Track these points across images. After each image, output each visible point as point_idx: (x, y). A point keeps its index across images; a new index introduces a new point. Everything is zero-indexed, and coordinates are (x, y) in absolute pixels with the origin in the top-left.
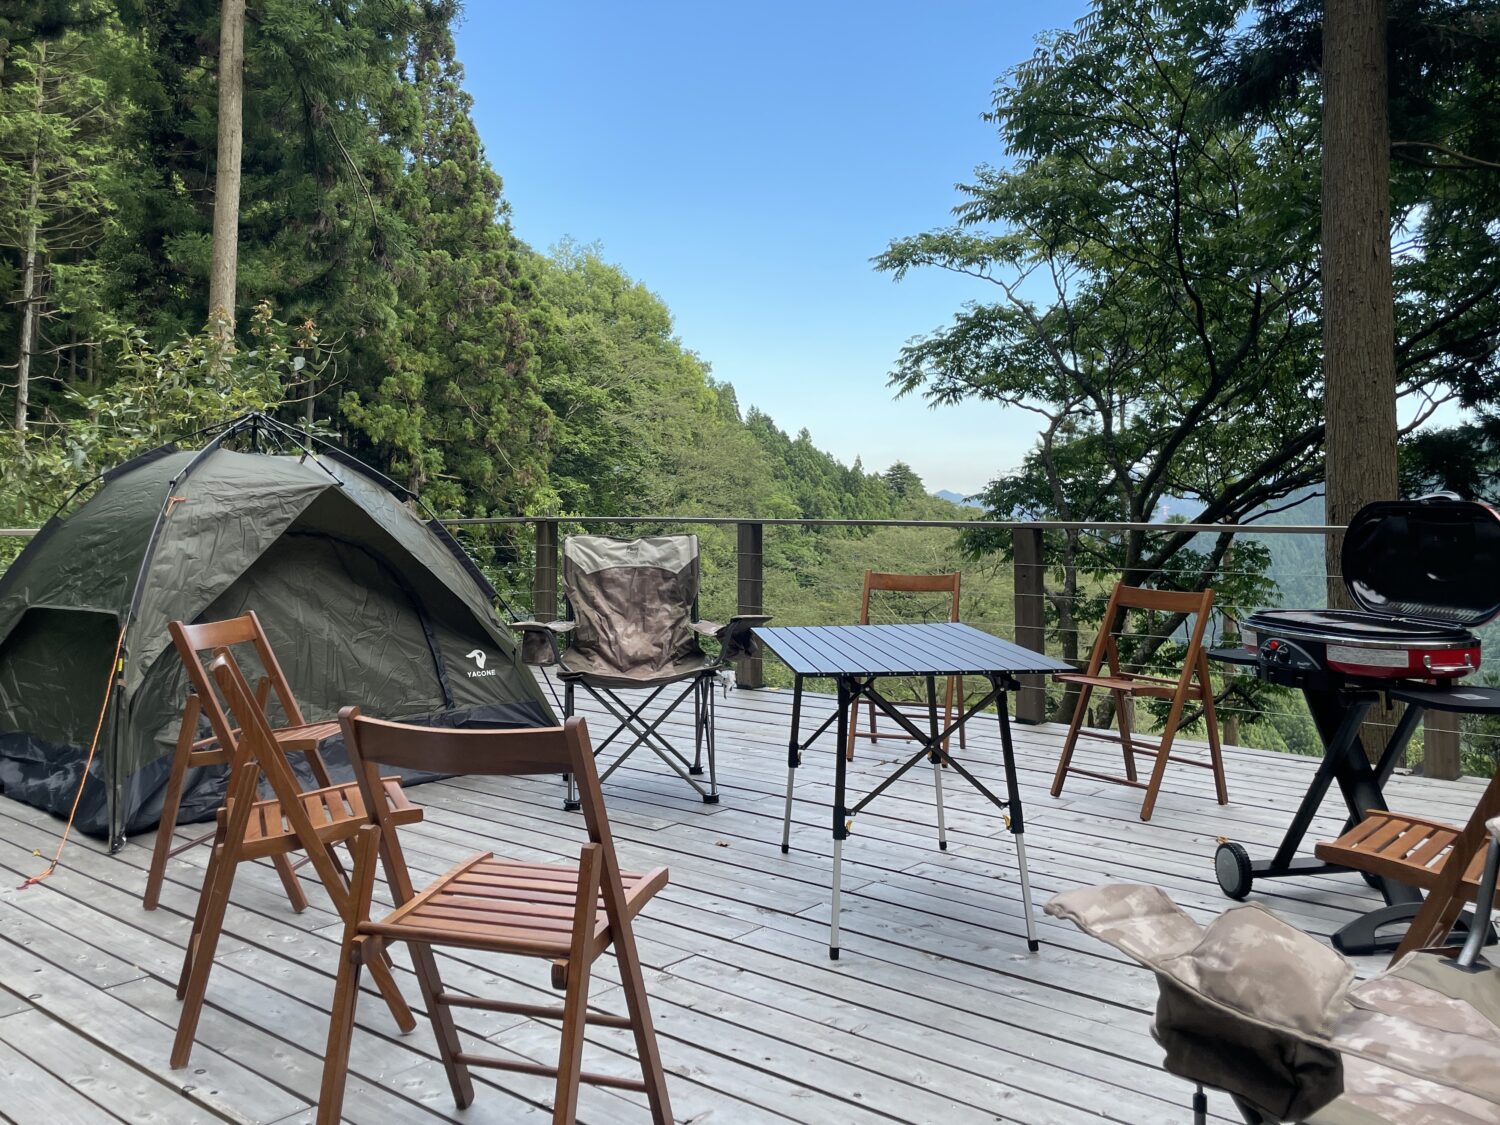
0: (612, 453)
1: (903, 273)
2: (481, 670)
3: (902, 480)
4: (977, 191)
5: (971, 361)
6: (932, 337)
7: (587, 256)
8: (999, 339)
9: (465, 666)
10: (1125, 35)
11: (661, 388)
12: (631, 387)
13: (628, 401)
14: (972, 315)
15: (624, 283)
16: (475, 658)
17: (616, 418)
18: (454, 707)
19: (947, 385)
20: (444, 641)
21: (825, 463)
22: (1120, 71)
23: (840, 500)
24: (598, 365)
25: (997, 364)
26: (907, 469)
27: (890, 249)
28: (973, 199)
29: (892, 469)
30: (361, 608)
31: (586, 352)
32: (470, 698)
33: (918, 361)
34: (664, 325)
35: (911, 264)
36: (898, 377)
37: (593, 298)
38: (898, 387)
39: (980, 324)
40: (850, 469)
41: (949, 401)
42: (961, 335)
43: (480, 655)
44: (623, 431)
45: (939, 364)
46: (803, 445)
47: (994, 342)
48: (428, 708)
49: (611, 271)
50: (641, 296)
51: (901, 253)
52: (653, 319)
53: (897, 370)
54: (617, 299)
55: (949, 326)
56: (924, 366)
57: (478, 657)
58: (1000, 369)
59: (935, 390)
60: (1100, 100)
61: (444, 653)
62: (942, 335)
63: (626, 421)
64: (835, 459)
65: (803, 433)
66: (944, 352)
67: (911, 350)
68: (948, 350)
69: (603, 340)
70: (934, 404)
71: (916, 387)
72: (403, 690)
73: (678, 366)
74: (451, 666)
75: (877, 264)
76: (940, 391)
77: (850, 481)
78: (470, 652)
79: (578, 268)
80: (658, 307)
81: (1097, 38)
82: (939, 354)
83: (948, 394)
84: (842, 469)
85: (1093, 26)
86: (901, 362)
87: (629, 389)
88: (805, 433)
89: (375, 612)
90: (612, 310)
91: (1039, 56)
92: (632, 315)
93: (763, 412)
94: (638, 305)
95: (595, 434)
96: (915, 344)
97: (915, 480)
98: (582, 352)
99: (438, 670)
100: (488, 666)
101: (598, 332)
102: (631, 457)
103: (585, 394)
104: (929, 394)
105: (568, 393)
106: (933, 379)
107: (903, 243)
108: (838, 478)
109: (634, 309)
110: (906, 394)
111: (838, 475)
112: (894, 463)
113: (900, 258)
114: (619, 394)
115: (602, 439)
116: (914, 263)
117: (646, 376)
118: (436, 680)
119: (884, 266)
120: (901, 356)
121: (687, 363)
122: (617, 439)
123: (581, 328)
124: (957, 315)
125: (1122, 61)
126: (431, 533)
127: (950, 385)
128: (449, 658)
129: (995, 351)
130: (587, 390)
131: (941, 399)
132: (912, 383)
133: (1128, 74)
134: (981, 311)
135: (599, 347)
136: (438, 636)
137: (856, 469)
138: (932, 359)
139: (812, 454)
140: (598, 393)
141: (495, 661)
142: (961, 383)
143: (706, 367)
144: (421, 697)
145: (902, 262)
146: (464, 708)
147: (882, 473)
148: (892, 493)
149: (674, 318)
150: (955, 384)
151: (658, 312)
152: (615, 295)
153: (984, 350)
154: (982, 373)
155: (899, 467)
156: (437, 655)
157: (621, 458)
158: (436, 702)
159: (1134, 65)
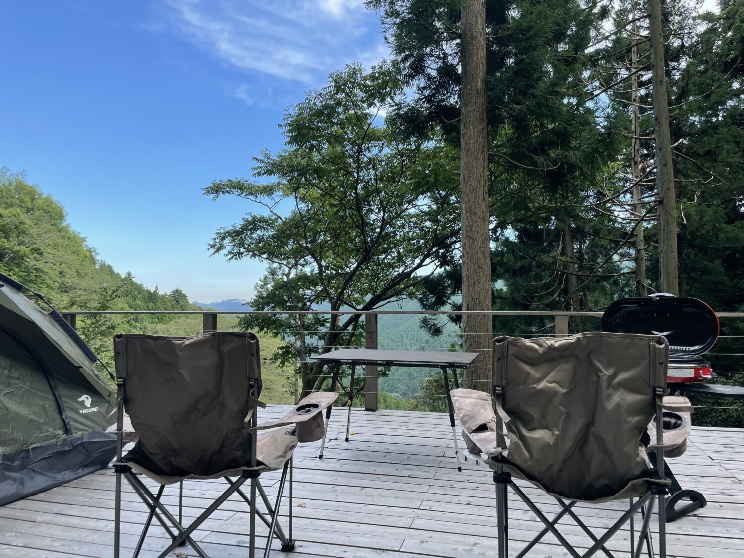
0: (31, 281)
1: (217, 197)
2: (88, 408)
3: (178, 296)
4: (262, 161)
5: (248, 241)
6: (230, 228)
7: (16, 179)
8: (261, 231)
9: (79, 406)
10: (342, 99)
11: (59, 248)
12: (42, 247)
13: (41, 254)
14: (250, 219)
15: (39, 194)
16: (84, 401)
17: (34, 263)
18: (72, 434)
19: (236, 251)
20: (62, 391)
21: (139, 289)
22: (339, 114)
23: (147, 306)
24: (24, 235)
25: (260, 242)
26: (180, 291)
27: (212, 185)
28: (260, 164)
29: (174, 291)
30: (6, 372)
31: (17, 228)
32: (82, 427)
33: (223, 238)
34: (61, 216)
35: (221, 193)
36: (212, 246)
37: (20, 201)
38: (213, 250)
39: (254, 224)
40: (152, 291)
41: (235, 259)
42: (244, 229)
43: (87, 398)
44: (37, 270)
45: (232, 241)
46: (129, 279)
47: (259, 232)
48: (55, 437)
49: (31, 187)
50: (48, 202)
51: (217, 187)
52: (56, 213)
53: (212, 242)
54: (34, 202)
55: (239, 224)
56: (225, 241)
57: (86, 400)
58: (261, 245)
59: (230, 253)
60: (328, 126)
61: (63, 399)
62: (235, 227)
63: (40, 265)
64: (145, 287)
65: (128, 274)
66: (235, 236)
67: (221, 233)
68: (237, 235)
69: (27, 222)
70: (230, 259)
71: (221, 251)
72: (38, 426)
73: (69, 238)
74: (69, 408)
75: (205, 192)
76: (232, 254)
77: (152, 297)
78: (80, 397)
79: (10, 184)
80: (58, 208)
81: (332, 97)
82: (233, 237)
83: (236, 255)
84: (149, 292)
85: (331, 92)
86: (215, 239)
87: (42, 248)
88: (129, 274)
89: (16, 374)
90: (31, 208)
91: (307, 101)
92: (44, 211)
93: (107, 263)
94: (47, 206)
95: (22, 271)
96: (222, 231)
97: (184, 297)
98: (15, 228)
99: (60, 411)
100: (92, 406)
101: (23, 217)
102: (42, 283)
103: (16, 250)
104: (227, 255)
105: (5, 249)
106: (229, 248)
107: (218, 183)
108: (146, 295)
109: (45, 207)
110: (216, 254)
111: (146, 294)
112: (174, 289)
113: (217, 189)
114: (35, 251)
115: (25, 274)
116: (223, 192)
117: (51, 243)
118: (59, 417)
119: (208, 193)
120: (214, 236)
121: (74, 237)
122: (35, 274)
123: (15, 215)
124: (243, 218)
125: (340, 110)
126: (52, 320)
127: (237, 251)
128: (66, 402)
129: (260, 236)
130: (17, 248)
131: (232, 257)
132: (218, 250)
133: (342, 116)
134: (254, 217)
135: (25, 226)
136: (58, 389)
137: (155, 291)
138: (229, 238)
139: (133, 284)
140: (24, 249)
141: (95, 402)
142: (242, 250)
143: (84, 239)
144: (51, 429)
145: (217, 192)
146: (79, 434)
147: (168, 293)
148: (173, 303)
149: (67, 214)
150: (239, 250)
151: (59, 210)
152: (33, 200)
153: (255, 235)
154: (253, 246)
155: (177, 291)
156: (59, 400)
157: (36, 284)
158: (60, 432)
159: (344, 112)
